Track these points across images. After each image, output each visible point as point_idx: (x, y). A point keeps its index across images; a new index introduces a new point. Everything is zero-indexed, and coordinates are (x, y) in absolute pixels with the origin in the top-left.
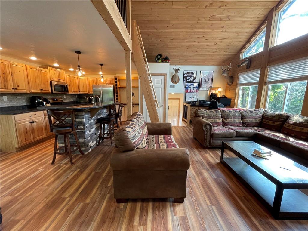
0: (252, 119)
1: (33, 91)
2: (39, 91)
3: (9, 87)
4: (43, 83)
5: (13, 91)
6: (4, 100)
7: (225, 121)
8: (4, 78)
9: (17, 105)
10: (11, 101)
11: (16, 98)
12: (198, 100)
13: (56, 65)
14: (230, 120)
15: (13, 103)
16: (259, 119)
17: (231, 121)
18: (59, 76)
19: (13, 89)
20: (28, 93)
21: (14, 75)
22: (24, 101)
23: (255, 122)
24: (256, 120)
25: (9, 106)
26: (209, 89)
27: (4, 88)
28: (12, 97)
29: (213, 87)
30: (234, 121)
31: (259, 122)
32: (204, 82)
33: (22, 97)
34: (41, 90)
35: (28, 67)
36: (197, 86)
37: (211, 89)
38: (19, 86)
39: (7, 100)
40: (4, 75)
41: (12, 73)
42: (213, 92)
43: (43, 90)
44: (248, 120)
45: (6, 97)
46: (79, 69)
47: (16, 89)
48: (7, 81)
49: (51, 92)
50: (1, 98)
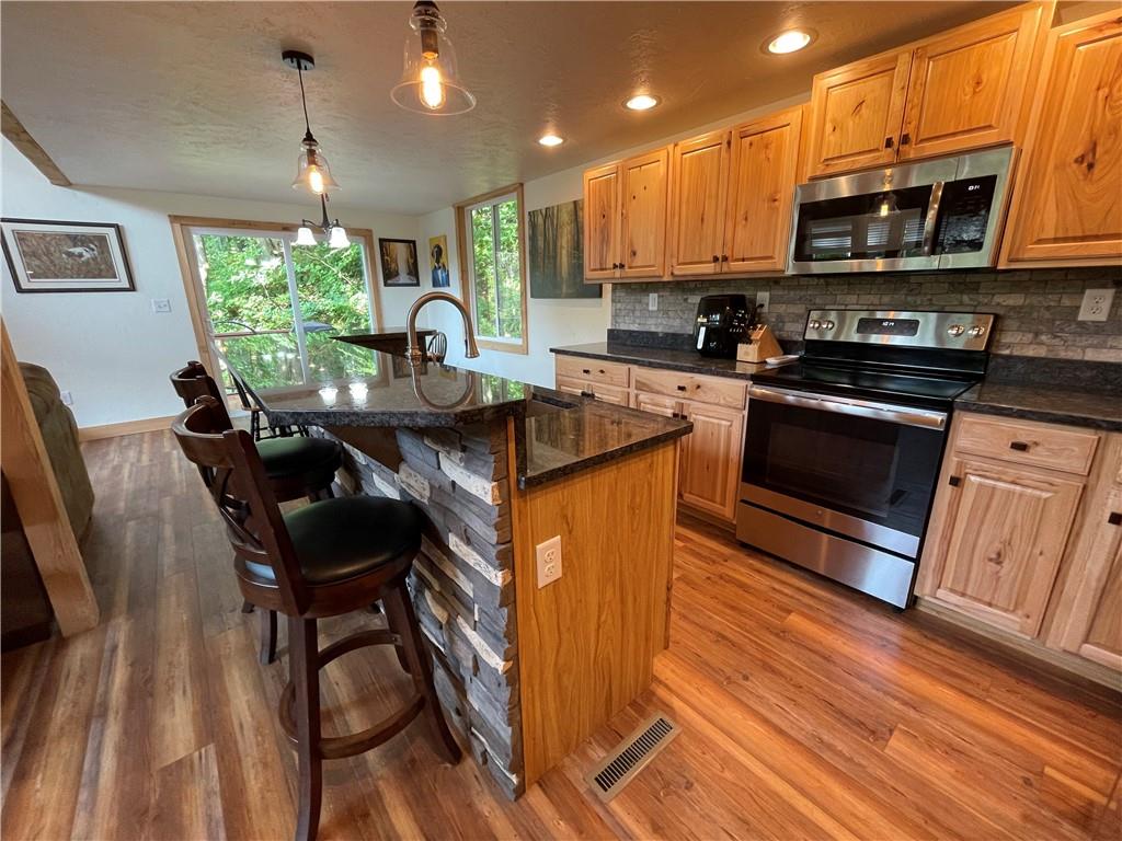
8: (603, 230)
10: (666, 312)
18: (914, 111)
19: (616, 266)
20: (665, 279)
21: (629, 208)
25: (661, 330)
27: (598, 266)
28: (671, 299)
34: (717, 259)
38: (634, 253)
40: (602, 221)
41: (623, 205)
43: (725, 259)
45: (656, 295)
47: (623, 266)
48: (608, 242)
49: (783, 262)
50: (644, 300)
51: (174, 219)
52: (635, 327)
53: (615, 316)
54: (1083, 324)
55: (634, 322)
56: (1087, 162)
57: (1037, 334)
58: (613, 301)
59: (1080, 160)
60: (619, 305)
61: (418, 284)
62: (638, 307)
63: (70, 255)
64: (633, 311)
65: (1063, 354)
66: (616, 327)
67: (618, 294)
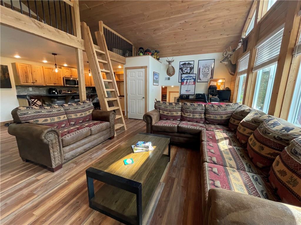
0: (217, 115)
1: (47, 84)
2: (53, 85)
3: (29, 81)
4: (56, 79)
5: (32, 84)
6: (30, 90)
7: (183, 115)
8: (26, 76)
9: (39, 94)
10: (35, 91)
11: (39, 89)
12: (195, 93)
13: (65, 65)
14: (188, 114)
16: (226, 116)
17: (190, 115)
18: (71, 73)
19: (32, 83)
20: (44, 85)
21: (34, 73)
22: (45, 91)
23: (219, 119)
24: (222, 117)
25: (34, 94)
26: (209, 81)
27: (26, 82)
28: (36, 88)
29: (214, 78)
30: (194, 116)
31: (226, 119)
32: (203, 73)
33: (43, 89)
34: (54, 84)
35: (44, 68)
36: (194, 78)
37: (211, 81)
38: (36, 81)
39: (32, 90)
40: (26, 74)
41: (31, 72)
42: (213, 84)
43: (56, 84)
44: (211, 115)
45: (31, 88)
46: (56, 67)
47: (34, 83)
48: (28, 78)
49: (63, 85)
50: (28, 89)
53: (18, 92)
55: (25, 93)
58: (16, 89)
60: (19, 90)
64: (25, 91)
66: (20, 94)
67: (18, 87)
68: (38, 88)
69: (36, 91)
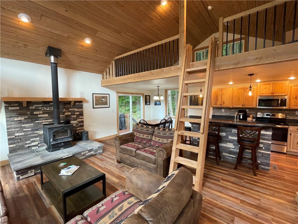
1: (234, 106)
2: (241, 106)
3: (218, 104)
4: (247, 99)
5: (220, 106)
6: (223, 111)
9: (230, 115)
10: (226, 112)
11: (231, 110)
15: (227, 114)
18: (274, 90)
20: (231, 107)
21: (223, 96)
25: (225, 115)
28: (227, 110)
34: (243, 105)
35: (234, 89)
38: (224, 103)
39: (224, 111)
40: (216, 97)
41: (221, 95)
45: (224, 109)
47: (222, 105)
48: (218, 101)
49: (255, 106)
50: (221, 110)
51: (117, 92)
52: (219, 115)
53: (213, 112)
54: (296, 115)
56: (296, 98)
57: (291, 116)
58: (213, 110)
59: (295, 98)
60: (214, 111)
61: (150, 105)
62: (219, 111)
63: (102, 100)
64: (218, 112)
65: (295, 119)
66: (214, 114)
67: (214, 109)
68: (229, 110)
69: (228, 112)
